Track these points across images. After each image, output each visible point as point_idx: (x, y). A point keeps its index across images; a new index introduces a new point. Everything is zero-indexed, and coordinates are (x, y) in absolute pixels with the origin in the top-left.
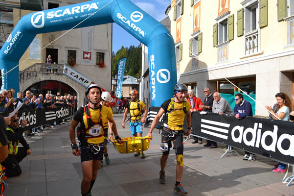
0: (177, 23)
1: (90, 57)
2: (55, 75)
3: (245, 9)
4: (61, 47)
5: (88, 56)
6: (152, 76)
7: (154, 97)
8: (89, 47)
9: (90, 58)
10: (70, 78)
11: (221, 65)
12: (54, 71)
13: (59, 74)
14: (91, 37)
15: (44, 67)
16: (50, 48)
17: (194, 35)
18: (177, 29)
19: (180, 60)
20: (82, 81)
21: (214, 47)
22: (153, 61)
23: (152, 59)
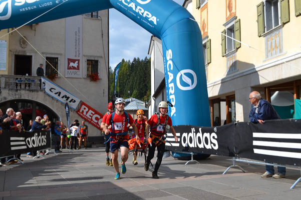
0: (202, 11)
1: (78, 66)
2: (27, 92)
4: (36, 52)
5: (75, 65)
6: (169, 82)
7: (173, 111)
8: (76, 52)
10: (49, 96)
11: (272, 61)
12: (26, 86)
13: (33, 91)
14: (79, 40)
15: (12, 81)
16: (20, 54)
17: (228, 24)
18: (202, 20)
19: (209, 63)
20: (67, 100)
21: (260, 36)
22: (170, 59)
23: (169, 56)
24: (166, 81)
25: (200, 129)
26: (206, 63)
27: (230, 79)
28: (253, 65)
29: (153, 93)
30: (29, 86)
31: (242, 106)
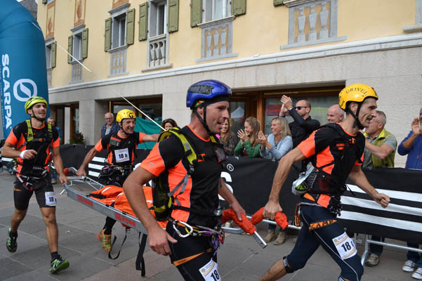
0: (48, 8)
3: (150, 4)
6: (5, 91)
7: (9, 123)
11: (116, 79)
17: (76, 31)
19: (53, 68)
21: (106, 52)
22: (6, 65)
23: (5, 61)
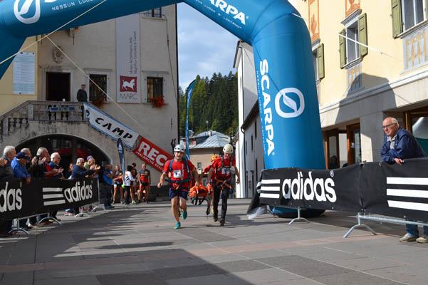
0: (310, 4)
1: (135, 87)
2: (64, 124)
4: (76, 68)
5: (131, 85)
6: (264, 107)
7: (271, 148)
8: (131, 67)
9: (135, 90)
10: (95, 129)
11: (413, 74)
12: (62, 116)
13: (69, 122)
14: (135, 49)
15: (43, 109)
16: (54, 71)
17: (349, 21)
18: (311, 16)
19: (321, 79)
20: (120, 134)
21: (395, 38)
22: (265, 74)
23: (264, 68)
24: (260, 105)
25: (310, 173)
26: (318, 79)
27: (352, 100)
28: (386, 80)
29: (241, 122)
30: (67, 116)
31: (370, 140)
